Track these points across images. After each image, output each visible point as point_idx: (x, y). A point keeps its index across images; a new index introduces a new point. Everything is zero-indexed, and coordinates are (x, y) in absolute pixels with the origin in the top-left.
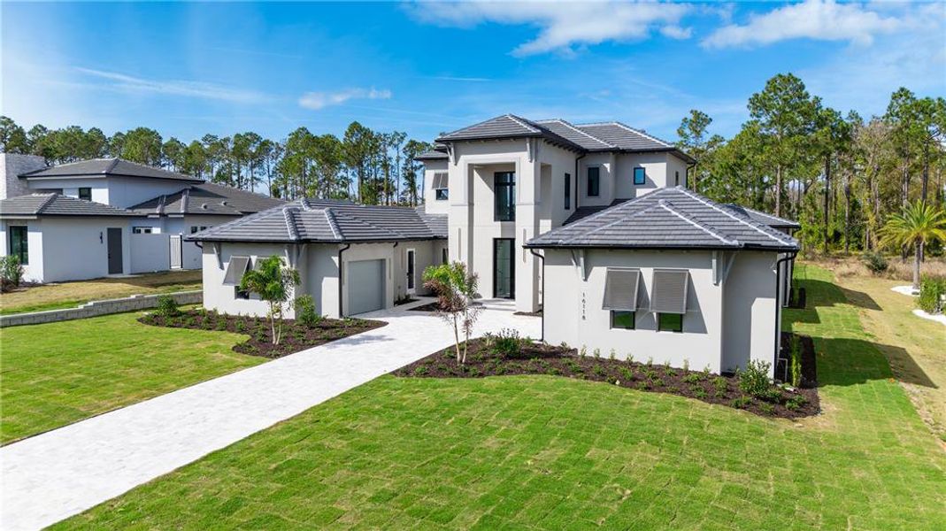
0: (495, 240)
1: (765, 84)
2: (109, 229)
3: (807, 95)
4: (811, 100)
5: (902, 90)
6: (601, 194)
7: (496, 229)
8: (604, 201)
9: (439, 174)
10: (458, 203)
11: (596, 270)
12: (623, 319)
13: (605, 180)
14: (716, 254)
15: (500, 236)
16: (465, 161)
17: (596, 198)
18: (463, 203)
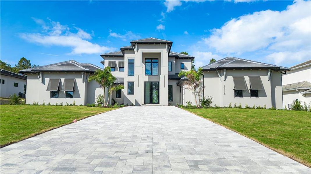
0: (145, 82)
6: (173, 71)
7: (146, 79)
8: (174, 73)
9: (111, 62)
10: (138, 66)
11: (228, 77)
12: (239, 93)
13: (174, 66)
14: (270, 70)
15: (147, 81)
16: (141, 51)
17: (170, 72)
18: (140, 66)
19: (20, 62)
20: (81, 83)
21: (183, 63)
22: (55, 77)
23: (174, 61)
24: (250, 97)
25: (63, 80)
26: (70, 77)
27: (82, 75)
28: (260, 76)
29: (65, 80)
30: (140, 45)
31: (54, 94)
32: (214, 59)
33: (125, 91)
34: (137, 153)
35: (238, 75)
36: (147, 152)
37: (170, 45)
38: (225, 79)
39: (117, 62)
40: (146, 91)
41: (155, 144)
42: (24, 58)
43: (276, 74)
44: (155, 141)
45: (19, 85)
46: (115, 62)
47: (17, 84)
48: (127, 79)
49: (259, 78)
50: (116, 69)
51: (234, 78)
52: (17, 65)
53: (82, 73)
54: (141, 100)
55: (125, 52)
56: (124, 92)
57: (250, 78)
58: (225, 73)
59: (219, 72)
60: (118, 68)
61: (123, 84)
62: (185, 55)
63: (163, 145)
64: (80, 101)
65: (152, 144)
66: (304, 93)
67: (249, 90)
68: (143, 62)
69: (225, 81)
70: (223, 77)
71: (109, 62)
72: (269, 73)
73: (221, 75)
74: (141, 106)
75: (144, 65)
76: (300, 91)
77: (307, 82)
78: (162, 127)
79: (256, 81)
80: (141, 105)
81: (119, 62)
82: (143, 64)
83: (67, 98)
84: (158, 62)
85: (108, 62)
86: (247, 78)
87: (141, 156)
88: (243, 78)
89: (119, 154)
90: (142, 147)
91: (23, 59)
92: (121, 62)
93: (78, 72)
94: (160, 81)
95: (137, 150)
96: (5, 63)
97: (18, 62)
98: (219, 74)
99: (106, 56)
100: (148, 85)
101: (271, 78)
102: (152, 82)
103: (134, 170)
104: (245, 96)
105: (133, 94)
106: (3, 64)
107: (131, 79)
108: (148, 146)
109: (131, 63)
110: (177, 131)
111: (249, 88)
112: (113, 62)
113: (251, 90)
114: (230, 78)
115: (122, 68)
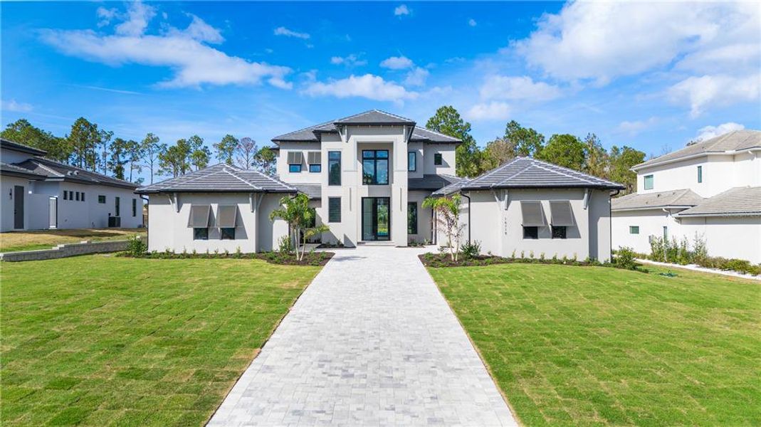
0: (363, 198)
1: (436, 112)
2: (16, 187)
3: (461, 121)
4: (464, 124)
5: (513, 122)
6: (418, 170)
7: (365, 191)
8: (419, 175)
9: (293, 153)
10: (349, 169)
11: (513, 203)
12: (531, 232)
13: (420, 161)
14: (587, 190)
15: (367, 196)
16: (354, 139)
17: (413, 173)
18: (353, 169)
19: (74, 128)
20: (247, 212)
21: (440, 152)
22: (201, 201)
23: (421, 151)
24: (550, 240)
25: (215, 207)
26: (227, 201)
27: (250, 199)
28: (571, 201)
29: (219, 207)
30: (353, 129)
31: (201, 233)
32: (516, 121)
33: (323, 212)
34: (368, 350)
35: (531, 199)
36: (376, 348)
37: (412, 127)
38: (508, 207)
39: (305, 153)
40: (365, 216)
41: (381, 341)
42: (84, 117)
43: (600, 196)
44: (382, 338)
45: (107, 200)
46: (300, 153)
47: (104, 197)
48: (328, 192)
49: (568, 204)
50: (303, 167)
51: (523, 205)
52: (69, 136)
53: (250, 195)
54: (355, 236)
55: (323, 137)
56: (321, 216)
57: (552, 204)
58: (506, 196)
59: (497, 193)
60: (308, 166)
61: (319, 200)
62: (444, 136)
63: (388, 342)
64: (248, 245)
65: (378, 341)
66: (677, 215)
67: (550, 226)
68: (358, 159)
69: (506, 210)
70: (504, 203)
71: (289, 153)
72: (586, 195)
73: (500, 200)
74: (355, 247)
75: (360, 165)
76: (669, 212)
77: (690, 190)
78: (389, 318)
79: (563, 211)
80: (356, 245)
81: (309, 153)
82: (358, 162)
83: (224, 240)
84: (387, 159)
85: (287, 153)
86: (546, 204)
87: (371, 352)
88: (539, 205)
89: (355, 351)
90: (371, 344)
91: (82, 120)
92: (313, 153)
93: (244, 194)
94: (391, 195)
95: (367, 347)
96: (41, 130)
97: (71, 128)
98: (497, 196)
99: (281, 141)
100: (369, 204)
101: (590, 204)
102: (375, 199)
103: (368, 361)
104: (541, 237)
105: (340, 221)
106: (36, 133)
107: (335, 191)
108: (376, 343)
109: (335, 159)
110: (404, 325)
111: (549, 222)
112: (297, 153)
113: (553, 227)
114: (516, 205)
115: (315, 167)
